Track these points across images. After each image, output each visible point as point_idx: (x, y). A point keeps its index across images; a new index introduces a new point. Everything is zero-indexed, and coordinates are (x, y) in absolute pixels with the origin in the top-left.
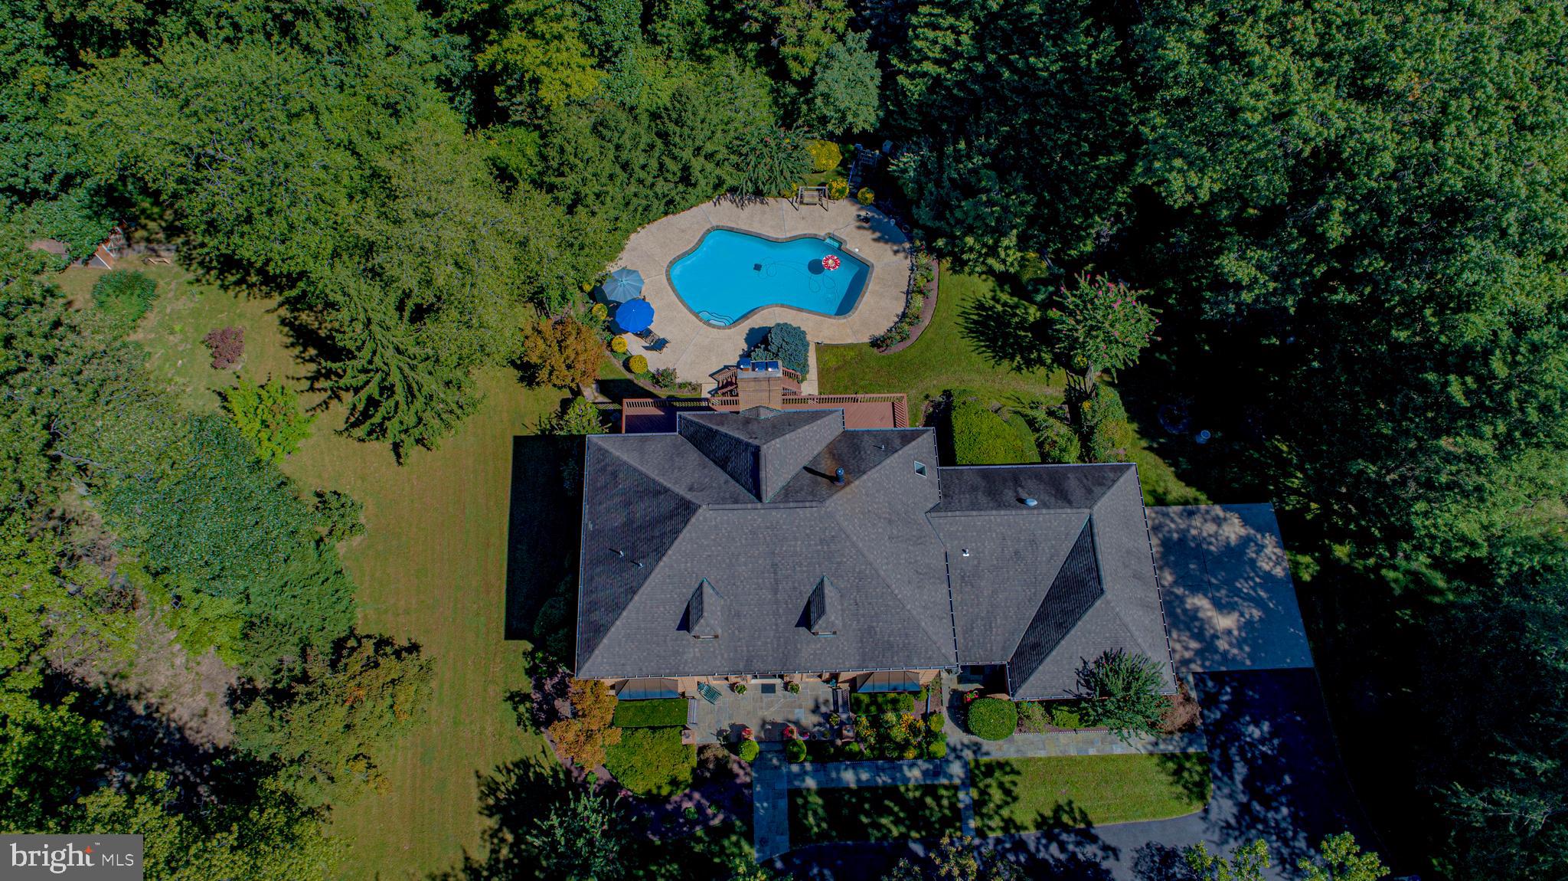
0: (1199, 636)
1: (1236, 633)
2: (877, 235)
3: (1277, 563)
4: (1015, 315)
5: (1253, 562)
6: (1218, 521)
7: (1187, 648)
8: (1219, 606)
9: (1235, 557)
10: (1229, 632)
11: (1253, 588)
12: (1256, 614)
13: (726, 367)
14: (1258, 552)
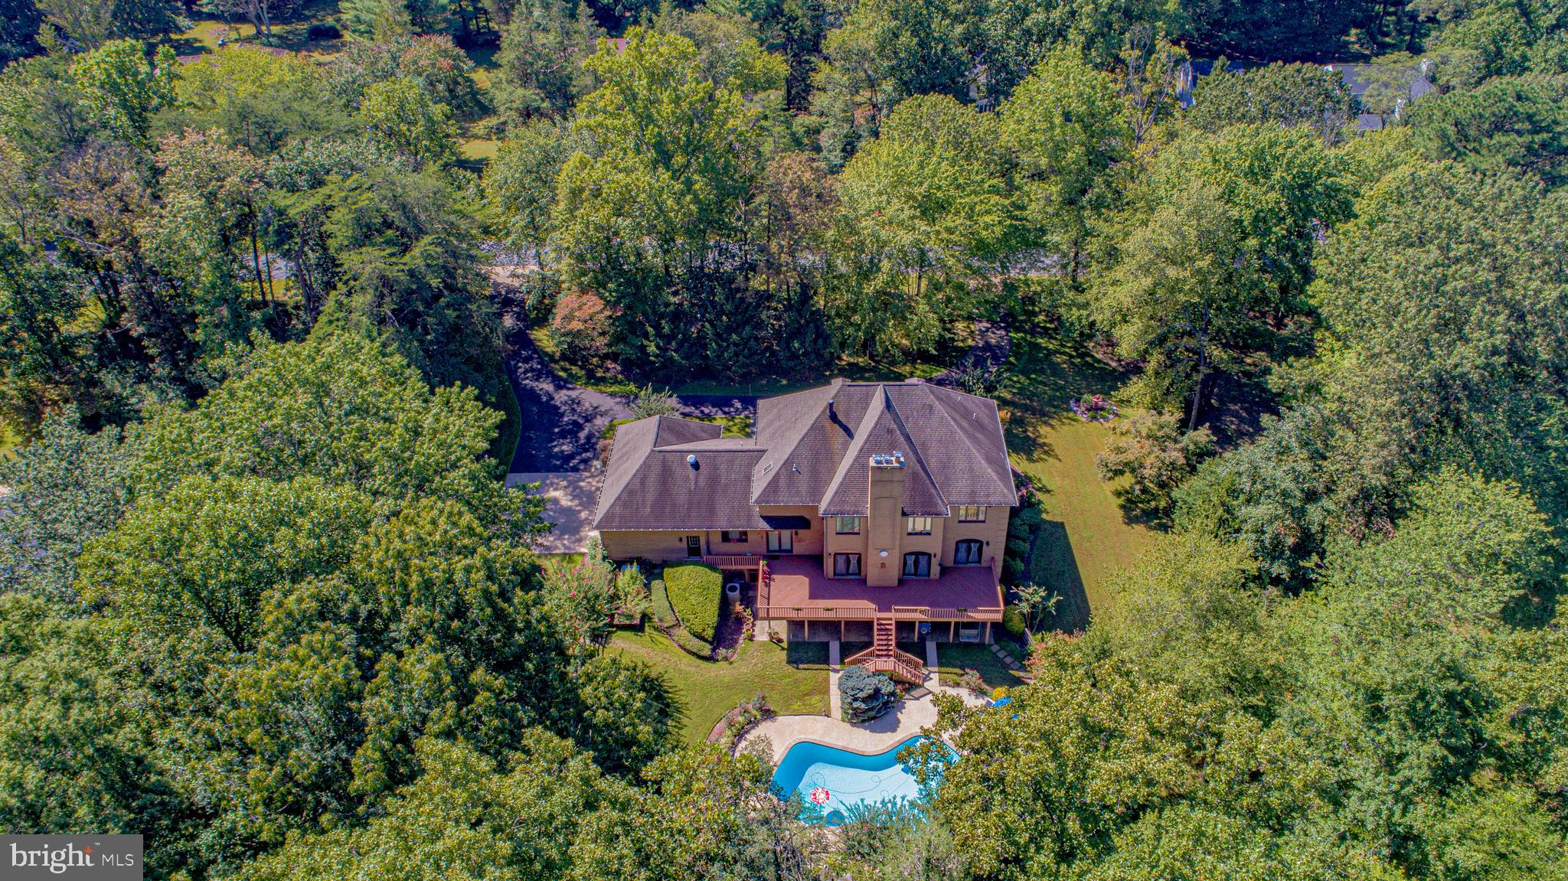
0: (576, 488)
1: (552, 489)
7: (588, 483)
10: (556, 490)
13: (917, 699)
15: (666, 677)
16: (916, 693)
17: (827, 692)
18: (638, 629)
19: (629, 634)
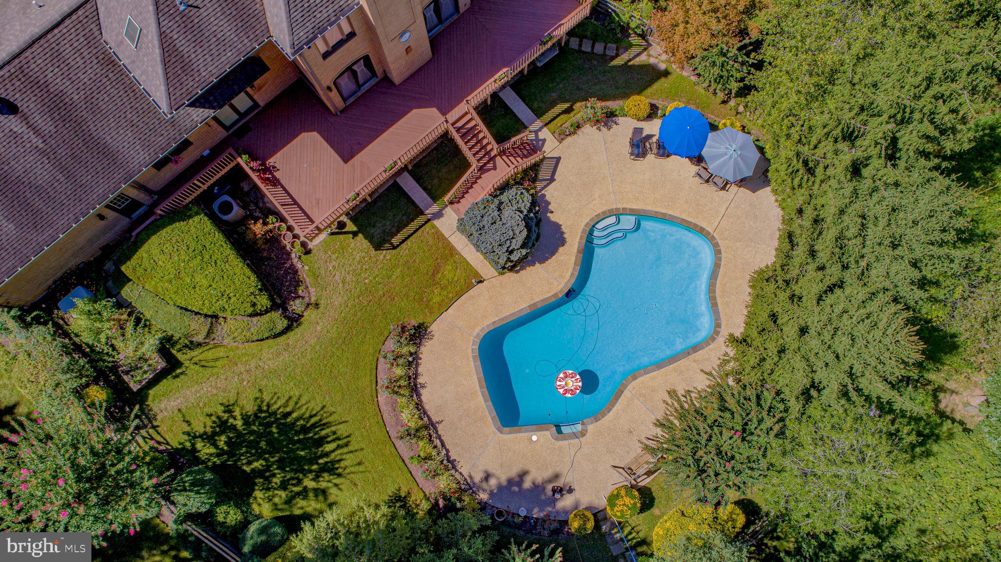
2: (527, 484)
4: (284, 486)
15: (267, 398)
16: (544, 174)
17: (451, 251)
18: (172, 366)
19: (166, 384)
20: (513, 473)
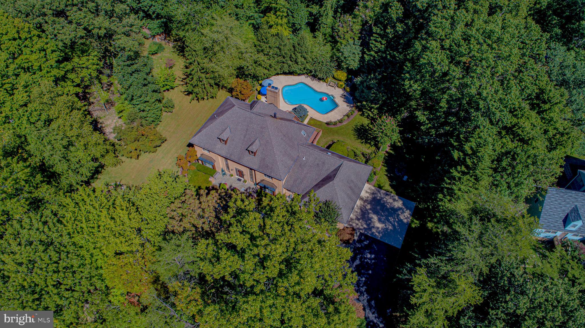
0: (368, 225)
1: (380, 229)
2: (345, 100)
3: (406, 218)
5: (399, 215)
6: (394, 200)
7: (362, 226)
8: (380, 220)
9: (394, 211)
10: (378, 228)
11: (394, 221)
12: (390, 228)
14: (402, 213)
15: (356, 138)
20: (345, 103)
